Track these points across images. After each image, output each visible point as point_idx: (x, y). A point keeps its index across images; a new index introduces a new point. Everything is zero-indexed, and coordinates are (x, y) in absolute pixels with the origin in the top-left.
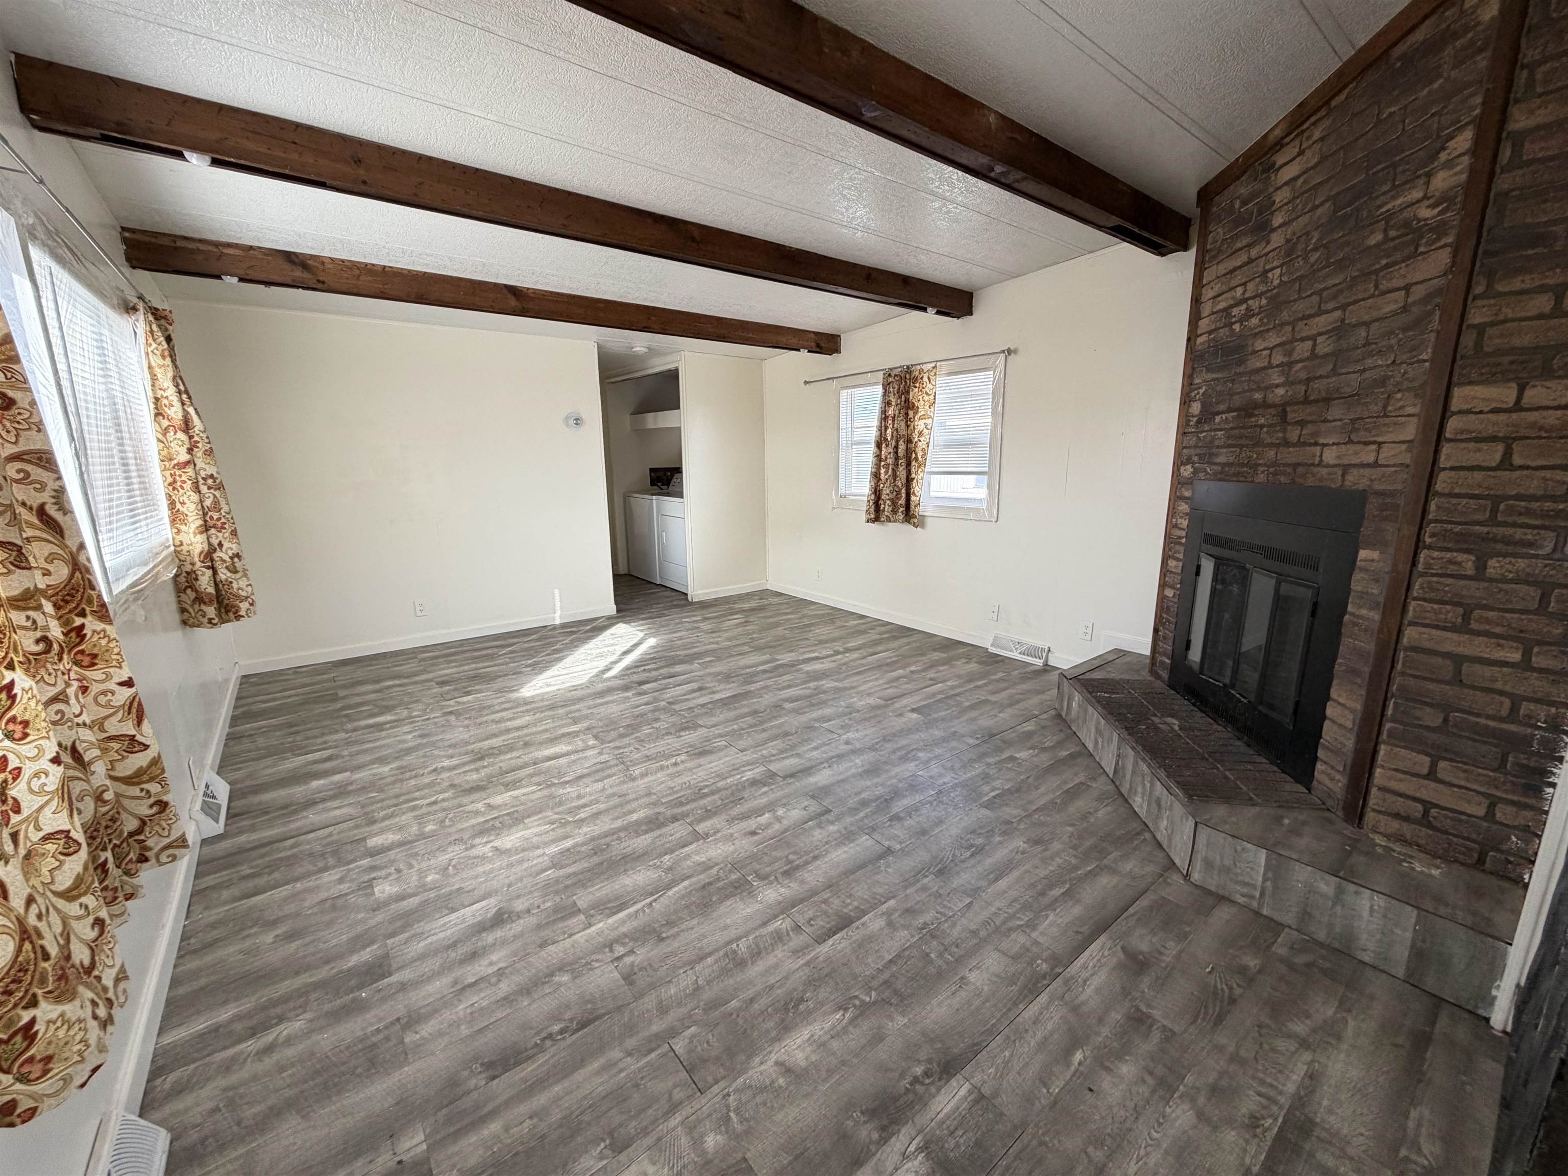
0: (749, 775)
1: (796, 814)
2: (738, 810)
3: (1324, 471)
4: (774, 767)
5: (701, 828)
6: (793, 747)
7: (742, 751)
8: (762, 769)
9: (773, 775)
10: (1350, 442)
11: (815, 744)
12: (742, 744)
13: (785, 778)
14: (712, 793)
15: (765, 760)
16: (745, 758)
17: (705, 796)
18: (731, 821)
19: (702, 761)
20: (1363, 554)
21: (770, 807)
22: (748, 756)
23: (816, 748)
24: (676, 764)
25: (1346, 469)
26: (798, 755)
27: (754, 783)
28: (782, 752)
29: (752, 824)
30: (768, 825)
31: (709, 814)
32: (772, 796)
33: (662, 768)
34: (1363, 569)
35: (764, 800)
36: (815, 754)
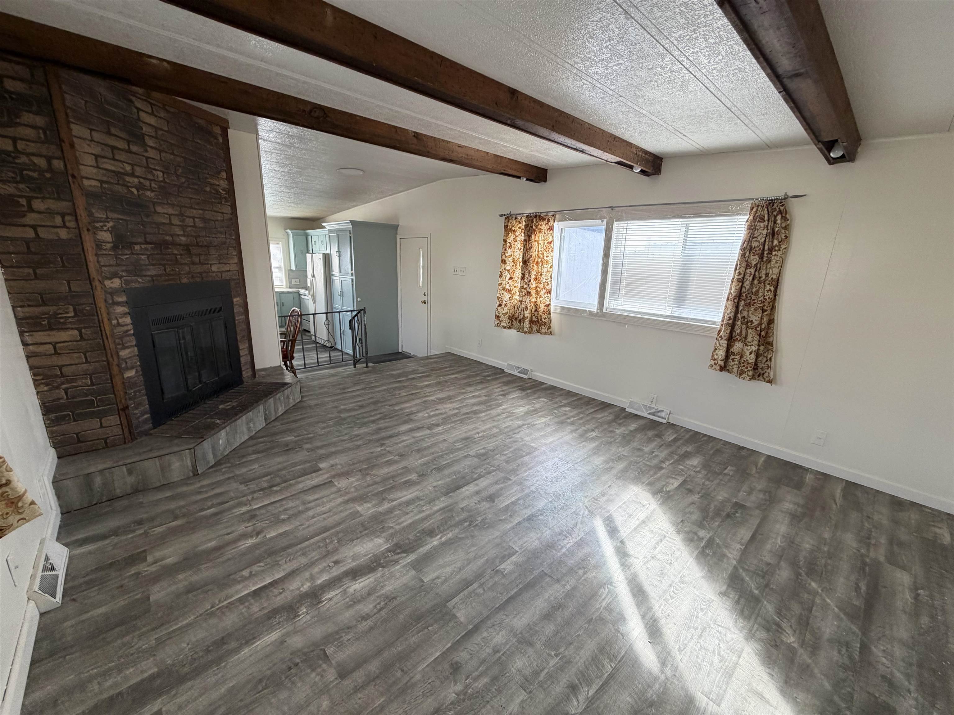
0: (440, 428)
1: (420, 415)
2: (443, 416)
3: (214, 274)
4: (428, 432)
5: (456, 411)
6: (417, 442)
7: (445, 440)
8: (434, 431)
9: (429, 428)
10: (220, 263)
11: (403, 444)
12: (445, 445)
13: (423, 427)
14: (456, 421)
15: (433, 436)
16: (443, 436)
17: (458, 420)
18: (445, 413)
19: (464, 435)
20: (235, 300)
21: (430, 417)
22: (441, 438)
23: (403, 441)
24: (478, 433)
25: (221, 272)
26: (414, 437)
27: (438, 425)
28: (423, 440)
29: (437, 412)
30: (431, 411)
31: (456, 415)
32: (430, 420)
33: (484, 431)
34: (236, 305)
35: (433, 419)
36: (405, 438)
